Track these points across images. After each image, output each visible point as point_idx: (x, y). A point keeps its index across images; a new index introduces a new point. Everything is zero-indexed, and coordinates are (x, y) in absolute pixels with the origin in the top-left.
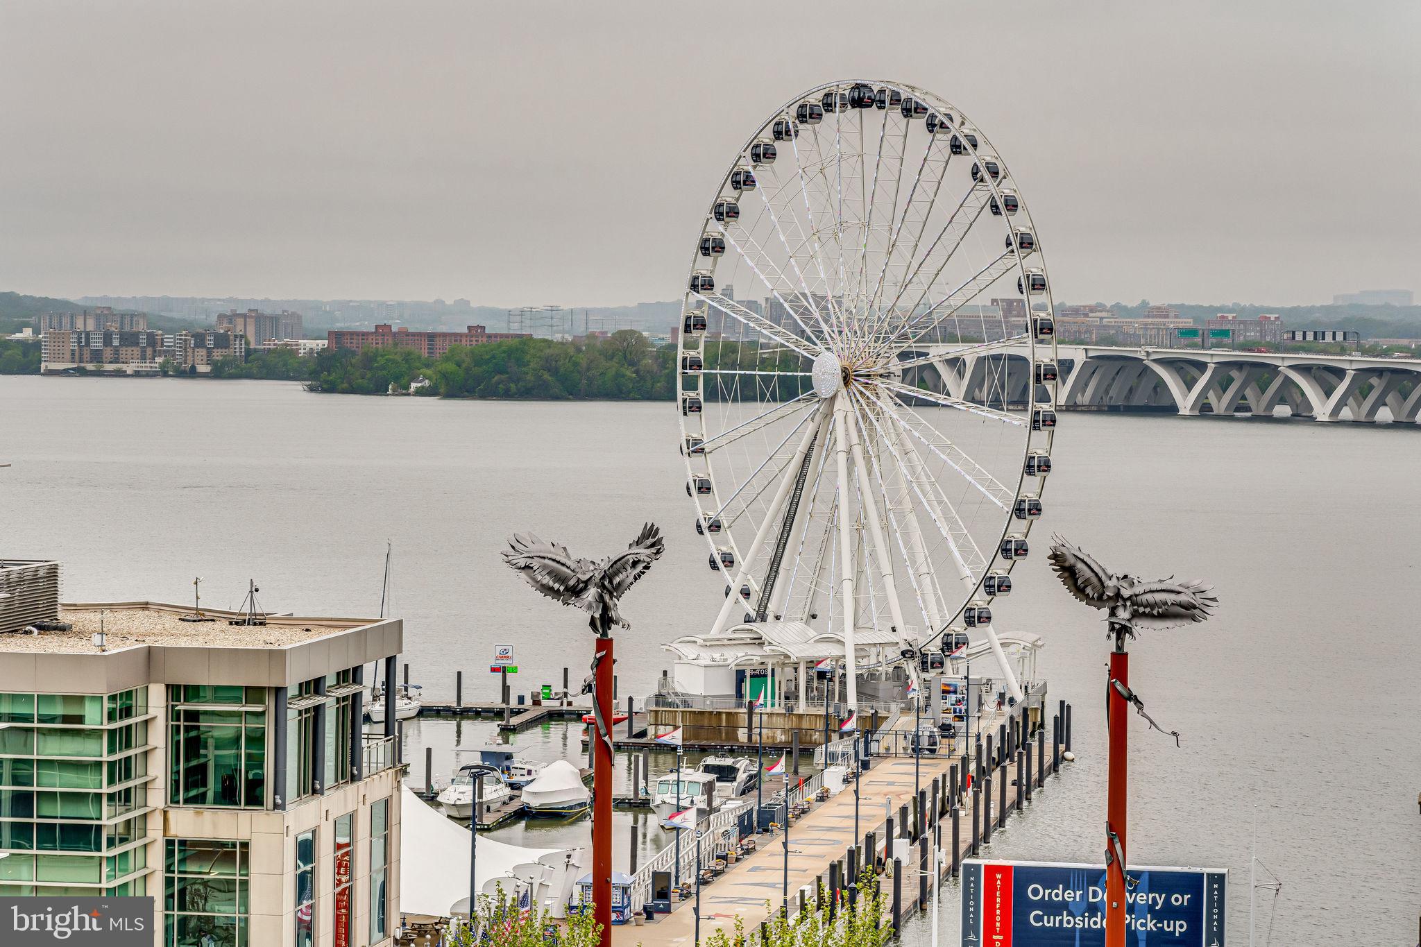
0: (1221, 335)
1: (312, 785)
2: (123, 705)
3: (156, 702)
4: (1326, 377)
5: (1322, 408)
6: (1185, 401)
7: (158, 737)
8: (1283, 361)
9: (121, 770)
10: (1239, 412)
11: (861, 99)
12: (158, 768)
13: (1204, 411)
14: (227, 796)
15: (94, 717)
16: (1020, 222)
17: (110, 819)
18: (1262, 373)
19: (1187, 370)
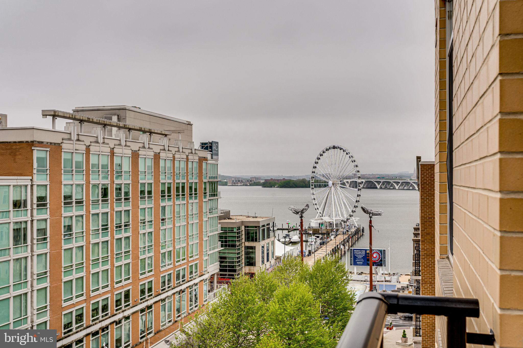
0: (383, 178)
1: (264, 239)
2: (239, 228)
3: (243, 228)
4: (397, 183)
5: (397, 187)
6: (378, 187)
7: (243, 233)
8: (391, 181)
9: (238, 237)
10: (386, 188)
11: (334, 147)
12: (243, 237)
13: (381, 188)
14: (252, 240)
15: (235, 230)
16: (356, 163)
17: (237, 244)
18: (389, 183)
19: (379, 182)
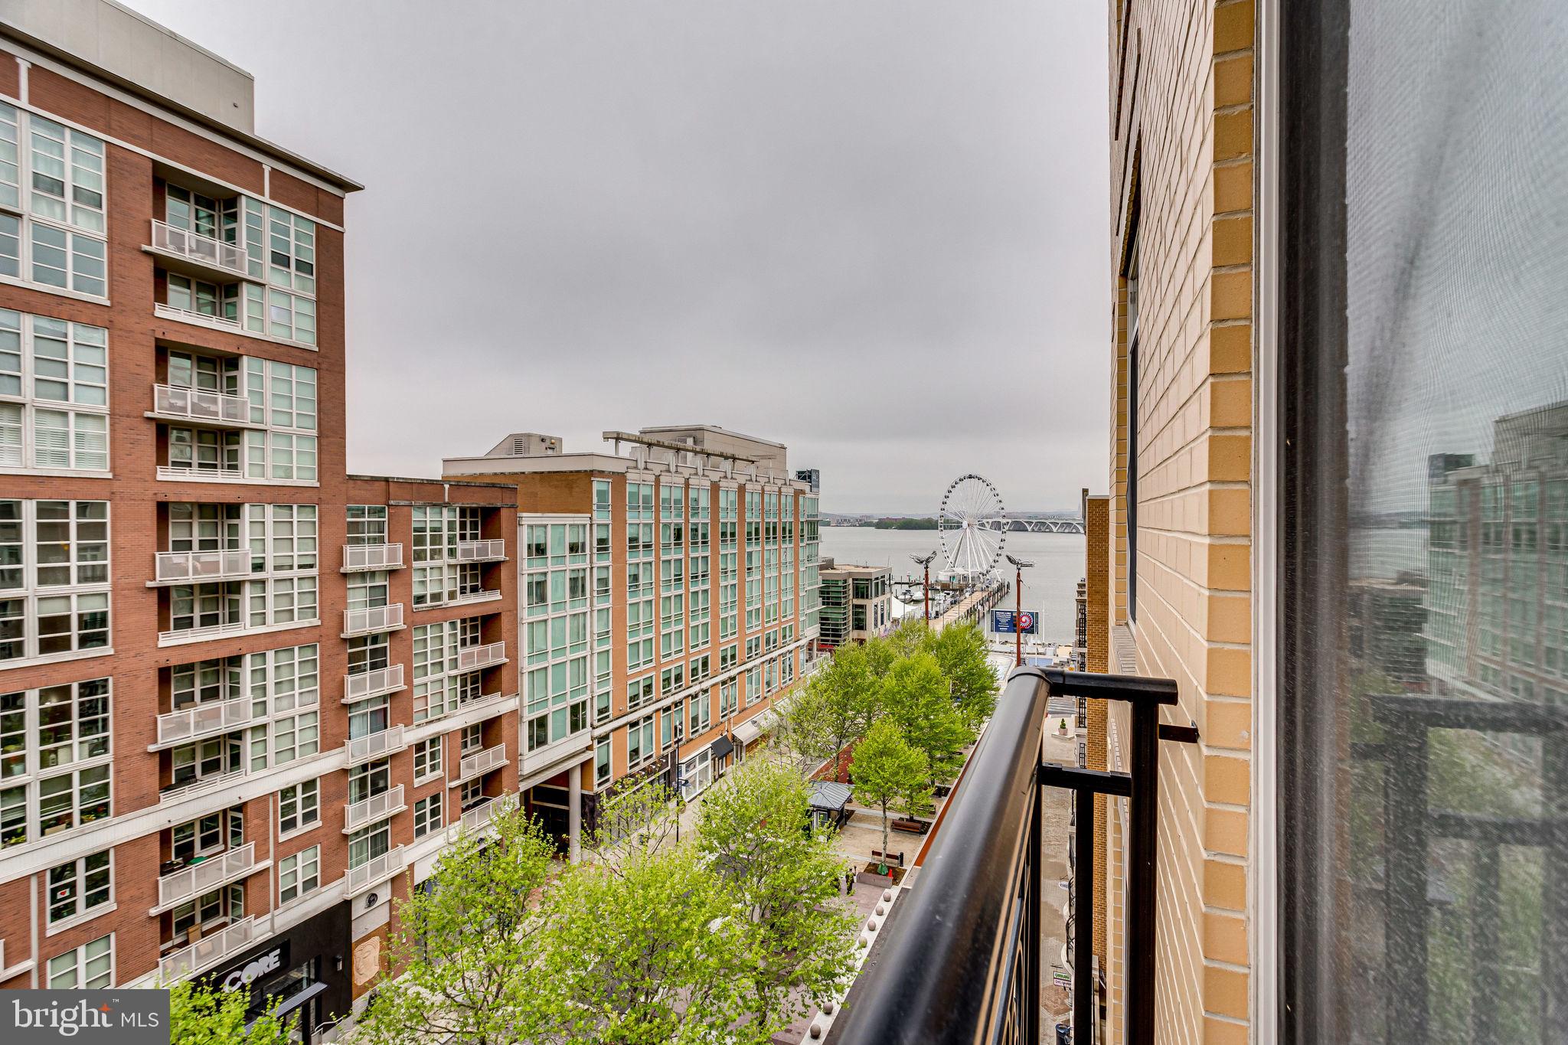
0: (1036, 518)
1: (877, 595)
2: (845, 581)
3: (850, 581)
4: (1055, 524)
5: (1055, 530)
6: (1030, 529)
7: (851, 587)
8: (1047, 522)
9: (845, 593)
10: (1040, 531)
11: (970, 477)
12: (851, 592)
13: (1033, 530)
14: (863, 597)
15: (840, 584)
16: (999, 498)
17: (843, 601)
18: (1044, 523)
19: (1030, 523)
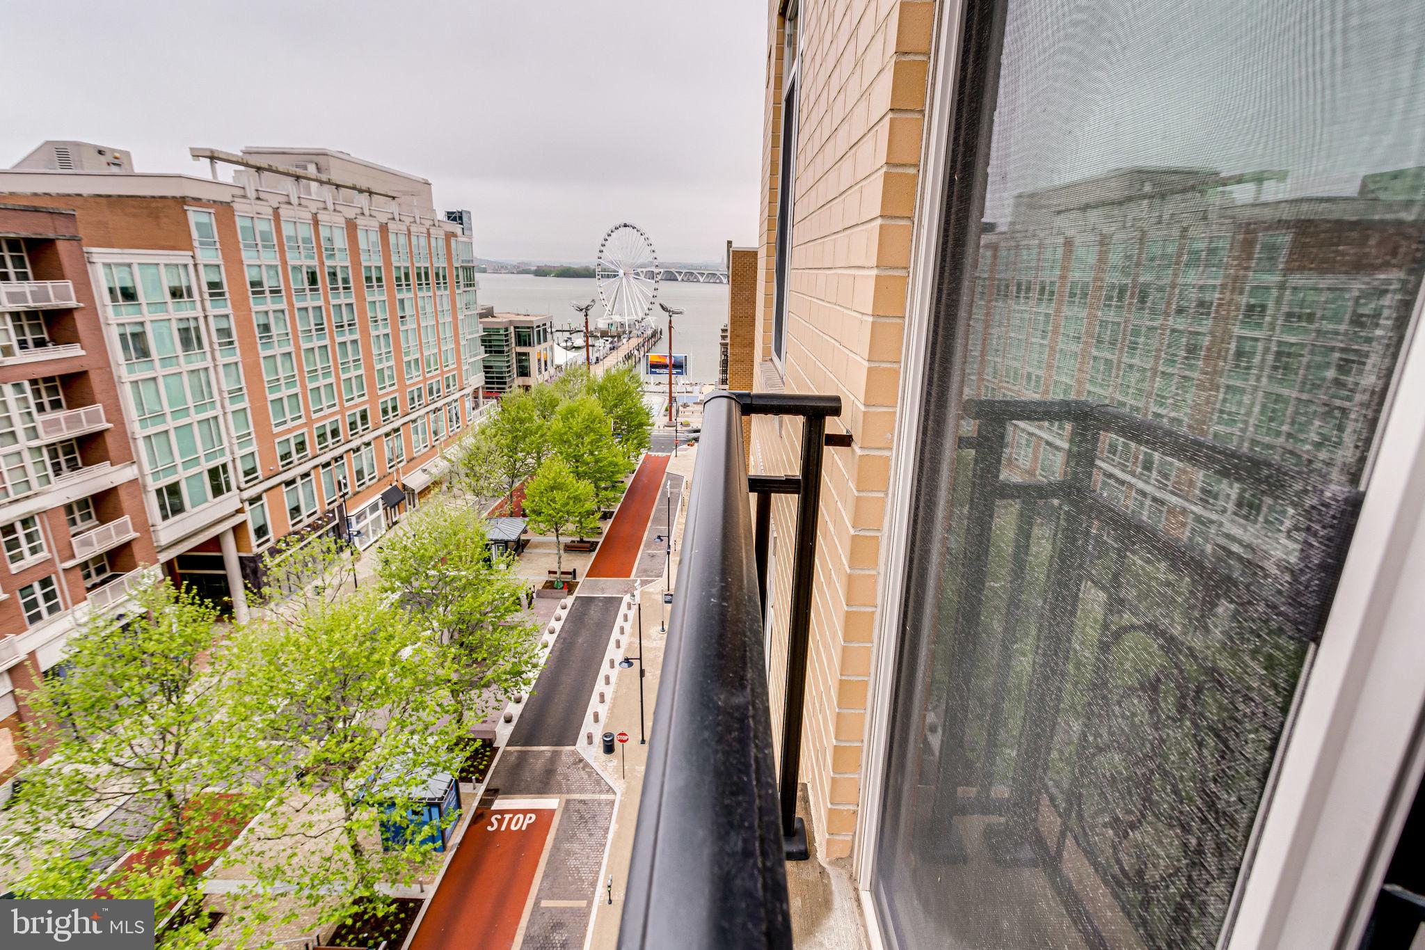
0: (685, 267)
1: (539, 343)
2: (506, 330)
3: (512, 329)
4: (702, 274)
5: (701, 280)
6: (680, 279)
7: (513, 335)
8: (695, 272)
9: (507, 341)
10: (688, 280)
11: (625, 226)
12: (513, 340)
13: (683, 280)
14: (525, 345)
15: (502, 332)
16: (652, 248)
17: (506, 349)
18: (692, 274)
19: (680, 273)
